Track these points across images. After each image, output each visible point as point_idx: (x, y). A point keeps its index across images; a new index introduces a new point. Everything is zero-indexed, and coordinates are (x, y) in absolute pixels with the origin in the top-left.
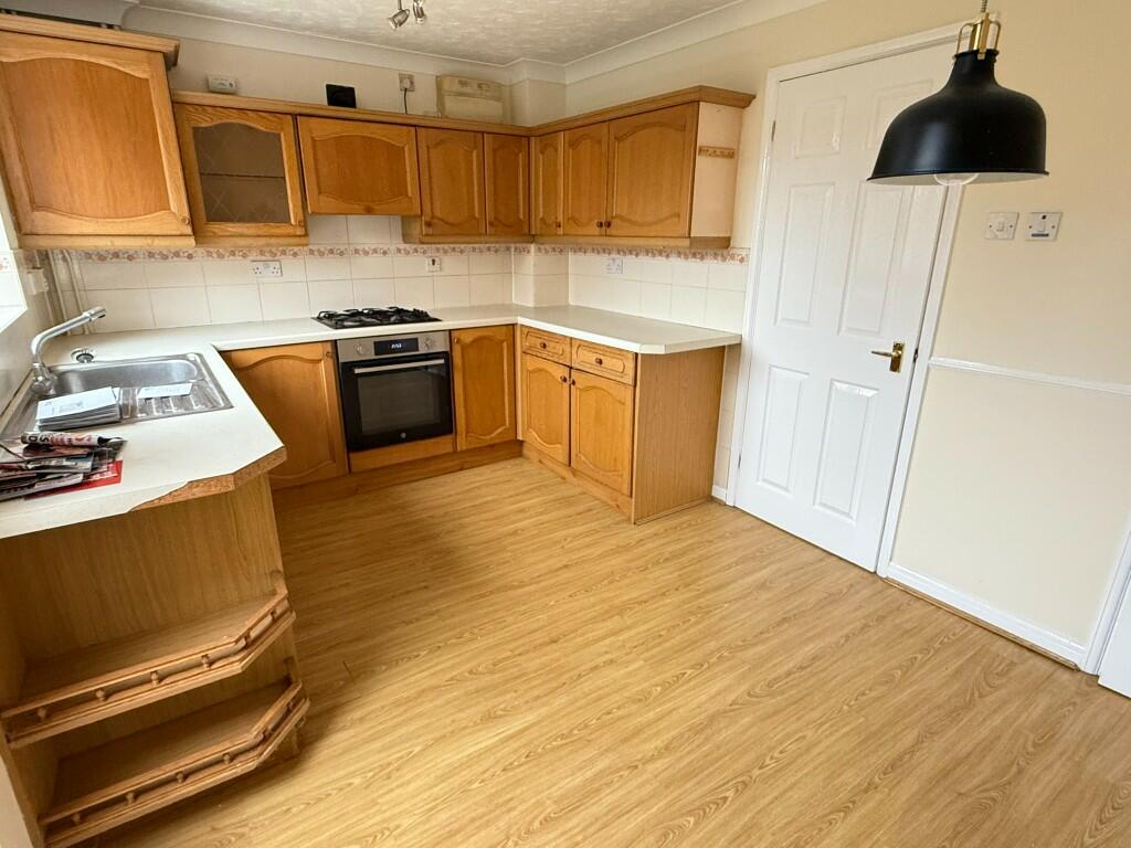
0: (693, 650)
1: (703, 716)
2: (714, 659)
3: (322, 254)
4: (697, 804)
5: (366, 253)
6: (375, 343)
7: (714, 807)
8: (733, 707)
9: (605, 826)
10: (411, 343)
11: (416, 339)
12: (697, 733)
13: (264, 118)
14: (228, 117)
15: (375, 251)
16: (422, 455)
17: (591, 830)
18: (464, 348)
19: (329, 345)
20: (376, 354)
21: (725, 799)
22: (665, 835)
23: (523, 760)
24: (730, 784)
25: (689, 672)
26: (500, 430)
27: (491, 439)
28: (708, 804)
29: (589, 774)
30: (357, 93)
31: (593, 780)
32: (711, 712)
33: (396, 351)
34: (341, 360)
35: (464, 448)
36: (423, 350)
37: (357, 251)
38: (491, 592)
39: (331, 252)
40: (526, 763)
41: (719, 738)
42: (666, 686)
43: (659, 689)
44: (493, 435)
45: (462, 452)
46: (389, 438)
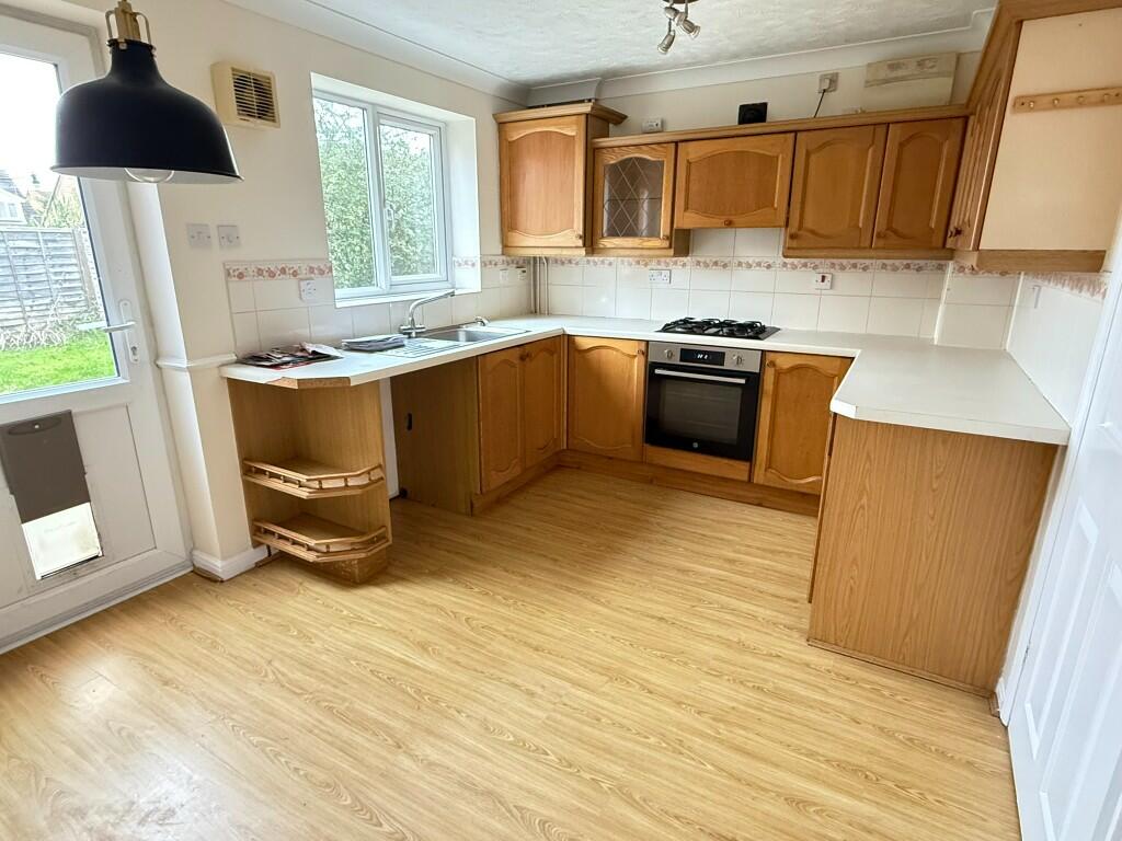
0: (592, 753)
1: (486, 784)
2: (588, 776)
3: (706, 265)
4: (367, 803)
5: (749, 266)
6: (682, 350)
7: (368, 817)
8: (514, 810)
9: (331, 744)
10: (717, 356)
11: (723, 354)
12: (460, 784)
13: (654, 149)
14: (628, 153)
15: (759, 264)
16: (715, 473)
17: (325, 736)
18: (779, 374)
19: (644, 344)
20: (681, 360)
21: (381, 825)
22: (328, 785)
23: (385, 677)
24: (398, 825)
25: (552, 757)
26: (810, 479)
27: (797, 485)
28: (369, 811)
29: (381, 718)
30: (769, 108)
31: (376, 722)
32: (498, 790)
33: (699, 361)
34: (649, 360)
35: (761, 482)
36: (728, 365)
37: (740, 264)
38: (578, 592)
39: (716, 263)
40: (384, 680)
41: (462, 805)
42: (519, 744)
43: (511, 739)
44: (803, 482)
45: (758, 485)
46: (681, 442)
